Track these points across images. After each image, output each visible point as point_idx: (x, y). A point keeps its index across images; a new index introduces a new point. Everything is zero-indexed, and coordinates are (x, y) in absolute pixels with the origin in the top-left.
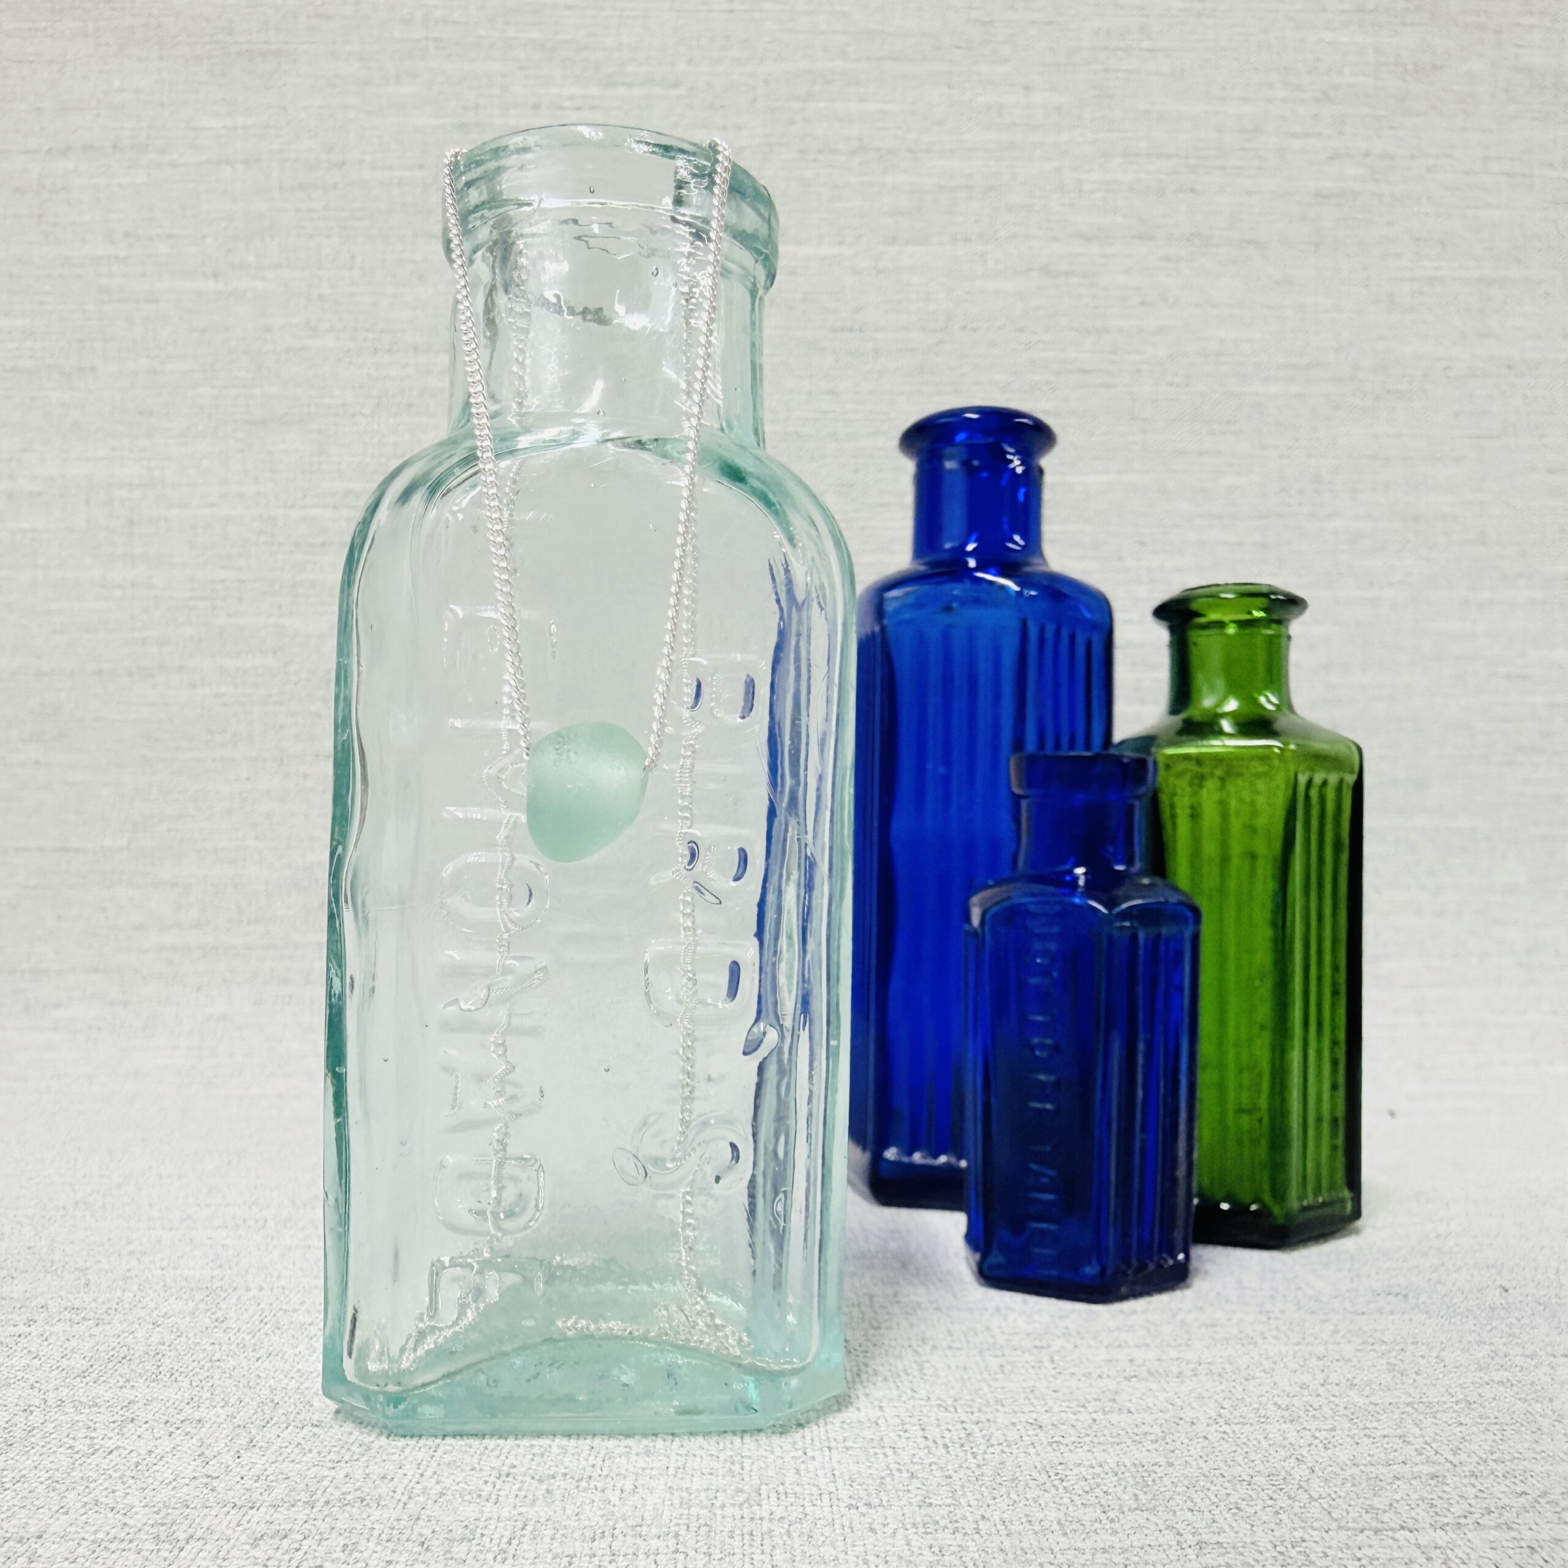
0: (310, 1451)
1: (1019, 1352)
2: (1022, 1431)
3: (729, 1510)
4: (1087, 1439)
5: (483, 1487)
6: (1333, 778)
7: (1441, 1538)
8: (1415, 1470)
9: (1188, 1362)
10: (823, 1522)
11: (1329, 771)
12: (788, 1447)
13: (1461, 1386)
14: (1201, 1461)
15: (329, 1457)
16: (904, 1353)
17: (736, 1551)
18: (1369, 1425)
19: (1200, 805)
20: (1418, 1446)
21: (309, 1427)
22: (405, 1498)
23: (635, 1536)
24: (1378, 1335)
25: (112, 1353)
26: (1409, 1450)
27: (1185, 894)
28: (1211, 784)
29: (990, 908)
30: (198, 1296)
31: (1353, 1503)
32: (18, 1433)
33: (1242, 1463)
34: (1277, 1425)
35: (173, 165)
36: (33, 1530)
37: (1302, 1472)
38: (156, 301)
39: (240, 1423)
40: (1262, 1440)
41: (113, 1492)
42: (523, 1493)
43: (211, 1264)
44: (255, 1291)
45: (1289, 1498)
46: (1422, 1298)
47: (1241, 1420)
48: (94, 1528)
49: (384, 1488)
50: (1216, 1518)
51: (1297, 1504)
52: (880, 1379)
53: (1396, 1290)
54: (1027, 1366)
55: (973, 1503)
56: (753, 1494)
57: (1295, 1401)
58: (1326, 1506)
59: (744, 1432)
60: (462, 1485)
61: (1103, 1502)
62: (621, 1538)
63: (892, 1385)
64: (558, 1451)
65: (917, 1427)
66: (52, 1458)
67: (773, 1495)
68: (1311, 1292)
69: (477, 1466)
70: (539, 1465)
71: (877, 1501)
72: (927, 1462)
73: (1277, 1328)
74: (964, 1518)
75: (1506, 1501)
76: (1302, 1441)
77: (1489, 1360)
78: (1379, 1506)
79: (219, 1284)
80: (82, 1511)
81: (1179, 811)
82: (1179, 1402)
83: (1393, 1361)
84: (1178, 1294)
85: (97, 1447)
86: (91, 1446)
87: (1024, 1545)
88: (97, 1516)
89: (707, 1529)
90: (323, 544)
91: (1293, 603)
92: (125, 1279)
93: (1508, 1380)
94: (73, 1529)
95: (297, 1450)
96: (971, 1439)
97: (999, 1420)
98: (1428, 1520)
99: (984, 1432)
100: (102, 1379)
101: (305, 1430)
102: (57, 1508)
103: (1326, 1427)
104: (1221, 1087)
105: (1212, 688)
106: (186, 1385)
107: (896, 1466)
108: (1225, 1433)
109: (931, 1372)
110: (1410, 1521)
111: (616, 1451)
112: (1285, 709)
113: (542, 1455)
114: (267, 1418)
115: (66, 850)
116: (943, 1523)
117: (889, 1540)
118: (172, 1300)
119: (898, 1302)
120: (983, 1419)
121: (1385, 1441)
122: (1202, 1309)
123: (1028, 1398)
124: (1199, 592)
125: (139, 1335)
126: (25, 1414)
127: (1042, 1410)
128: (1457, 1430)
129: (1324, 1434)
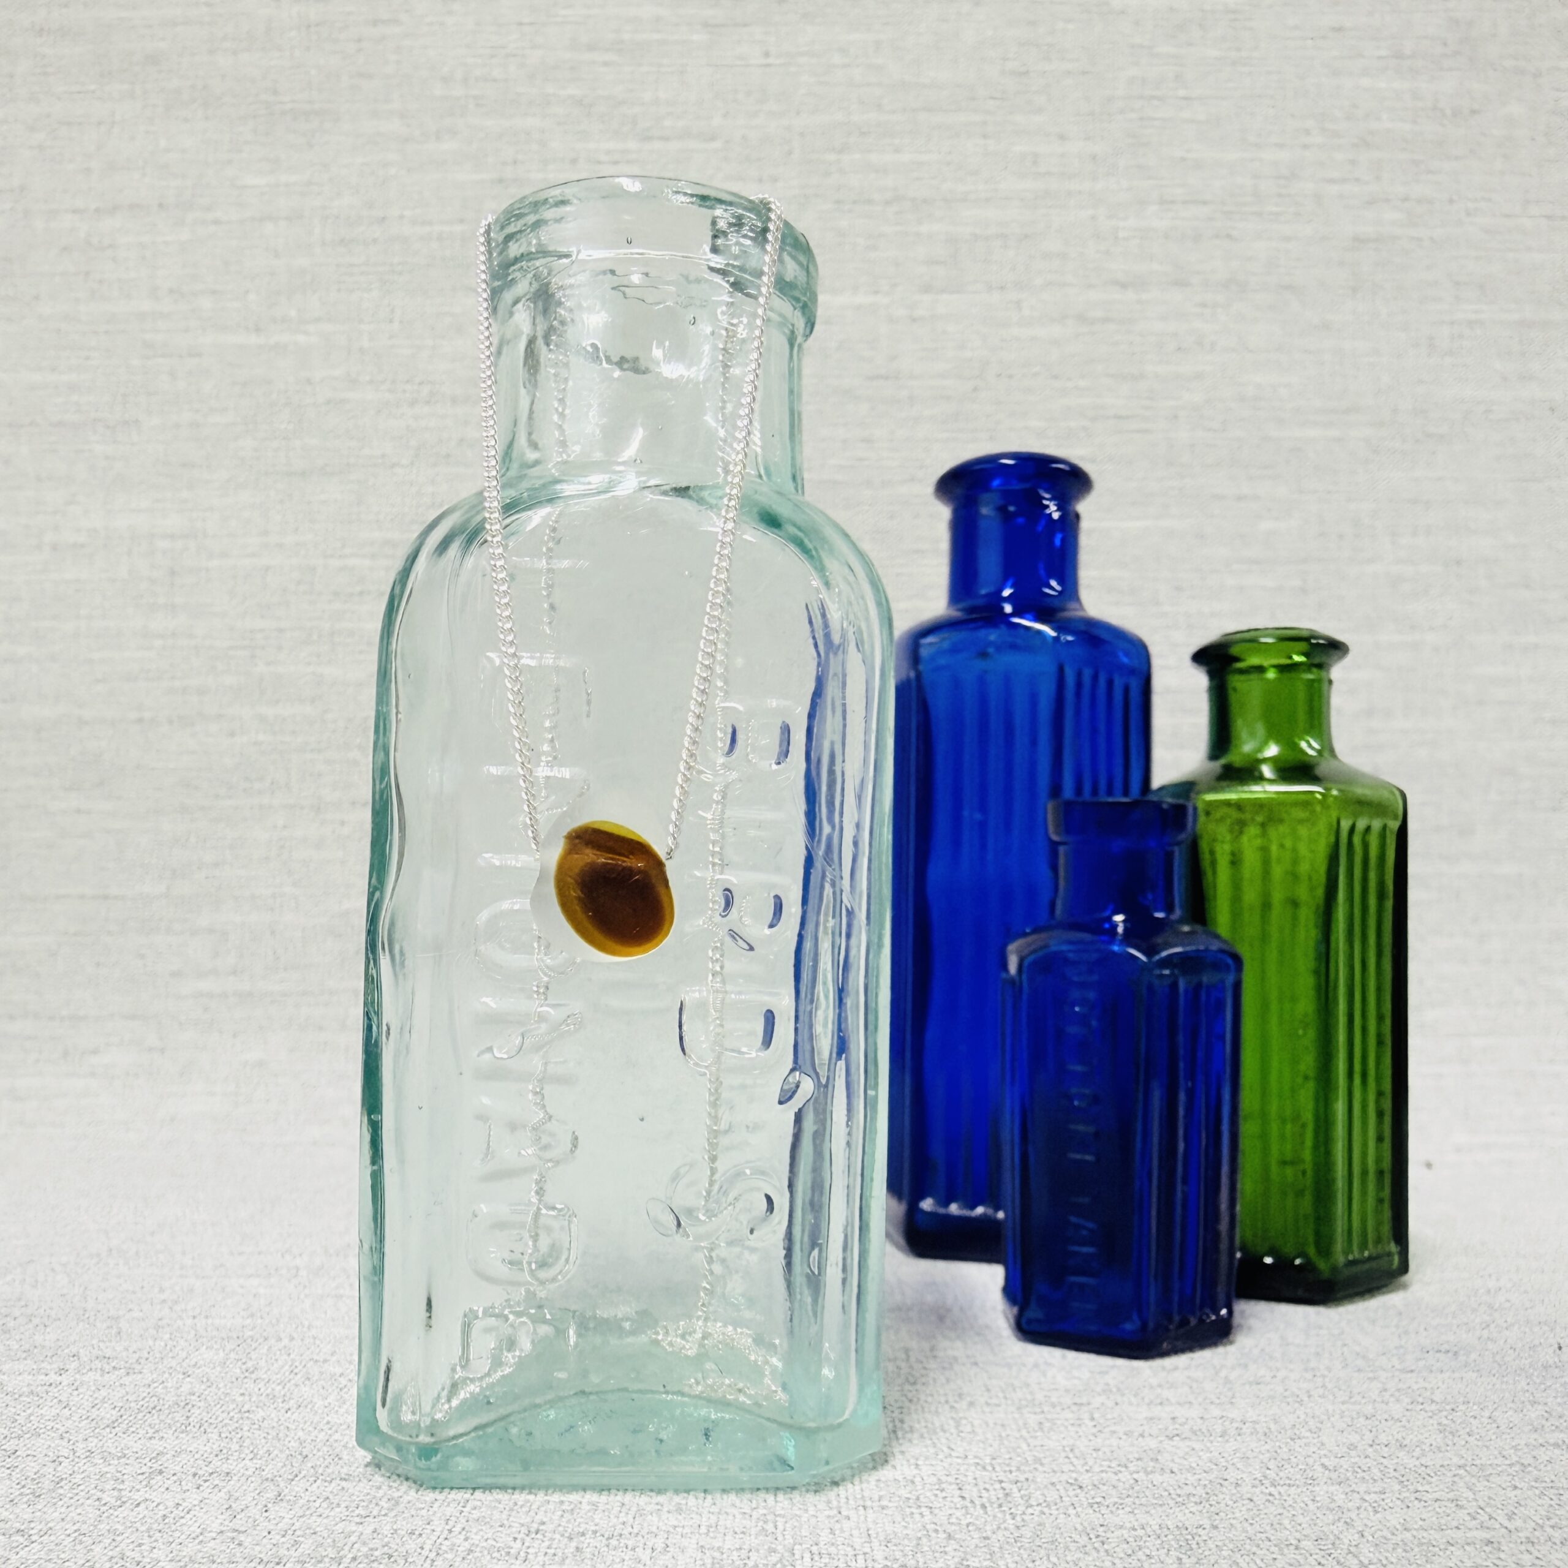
0: (338, 1505)
1: (1058, 1409)
2: (1062, 1492)
4: (1129, 1501)
5: (512, 1544)
6: (1377, 824)
8: (1468, 1535)
9: (1232, 1421)
11: (1371, 818)
12: (822, 1505)
13: (1515, 1448)
14: (1246, 1525)
15: (357, 1512)
16: (940, 1410)
18: (1420, 1488)
19: (1240, 851)
20: (1471, 1511)
21: (338, 1481)
22: (433, 1555)
24: (1428, 1394)
25: (141, 1403)
26: (1462, 1514)
27: (1225, 942)
28: (1252, 831)
29: (1028, 955)
30: (229, 1347)
32: (47, 1484)
33: (1289, 1527)
34: (1325, 1487)
37: (1352, 1536)
38: (199, 355)
39: (269, 1476)
40: (1310, 1503)
41: (140, 1545)
42: (552, 1551)
43: (242, 1313)
44: (286, 1341)
46: (1473, 1356)
47: (1288, 1482)
49: (412, 1545)
52: (916, 1435)
53: (1446, 1347)
54: (1066, 1424)
56: (786, 1554)
57: (1343, 1462)
59: (777, 1489)
60: (491, 1542)
63: (929, 1442)
64: (588, 1508)
65: (954, 1486)
66: (78, 1511)
67: (807, 1556)
68: (1358, 1349)
69: (505, 1522)
70: (569, 1521)
72: (964, 1522)
73: (1324, 1386)
76: (1350, 1505)
77: (1544, 1422)
79: (250, 1333)
81: (1219, 856)
82: (1223, 1462)
83: (1445, 1422)
84: (1220, 1350)
85: (124, 1499)
86: (119, 1498)
90: (361, 593)
91: (1335, 648)
92: (157, 1328)
95: (325, 1505)
96: (1009, 1499)
97: (1039, 1480)
99: (1022, 1492)
100: (132, 1429)
101: (333, 1484)
102: (83, 1562)
103: (1377, 1489)
104: (1264, 1136)
105: (1252, 734)
106: (215, 1436)
107: (933, 1526)
108: (1270, 1495)
109: (969, 1428)
111: (649, 1508)
112: (1326, 754)
113: (572, 1511)
114: (296, 1471)
115: (106, 897)
118: (203, 1349)
119: (935, 1357)
120: (1022, 1478)
121: (1437, 1505)
122: (1246, 1366)
123: (1067, 1457)
124: (1238, 636)
125: (169, 1385)
126: (53, 1465)
127: (1082, 1470)
128: (1512, 1494)
129: (1374, 1497)
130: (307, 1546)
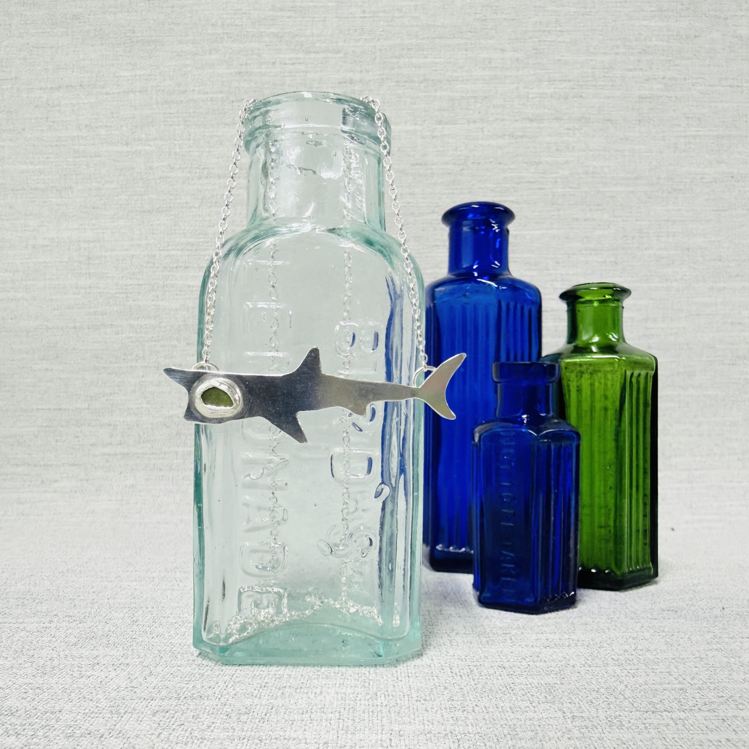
0: (177, 676)
1: (496, 636)
2: (496, 670)
3: (363, 702)
4: (525, 673)
6: (643, 373)
7: (682, 715)
8: (674, 686)
9: (573, 640)
10: (404, 707)
11: (641, 370)
12: (389, 676)
13: (699, 651)
14: (576, 683)
16: (443, 636)
17: (366, 719)
18: (654, 667)
19: (581, 385)
20: (676, 677)
22: (219, 696)
23: (321, 712)
24: (662, 628)
25: (87, 635)
26: (671, 678)
27: (573, 427)
28: (586, 376)
29: (483, 433)
30: (125, 611)
31: (643, 700)
32: (48, 669)
33: (595, 683)
34: (612, 667)
35: (107, 94)
36: (57, 708)
37: (622, 687)
38: (99, 156)
39: (146, 665)
40: (605, 674)
41: (91, 693)
42: (272, 694)
43: (130, 597)
44: (150, 609)
45: (615, 698)
46: (684, 612)
47: (596, 665)
48: (84, 708)
49: (210, 692)
50: (582, 706)
51: (618, 700)
52: (432, 647)
53: (672, 608)
54: (499, 642)
55: (472, 699)
56: (374, 696)
57: (621, 657)
58: (631, 701)
59: (376, 665)
61: (531, 699)
62: (315, 713)
63: (438, 650)
65: (448, 668)
66: (63, 680)
67: (383, 696)
68: (632, 610)
70: (279, 682)
71: (429, 698)
72: (452, 682)
73: (616, 625)
74: (468, 705)
75: (714, 700)
76: (623, 674)
77: (712, 640)
78: (654, 701)
79: (134, 605)
80: (78, 701)
81: (571, 388)
82: (568, 657)
83: (668, 640)
84: (571, 610)
86: (80, 674)
87: (494, 717)
88: (85, 703)
89: (352, 709)
91: (624, 292)
92: (92, 603)
93: (720, 648)
94: (74, 708)
95: (171, 676)
96: (473, 673)
97: (486, 665)
98: (677, 708)
99: (478, 670)
100: (84, 646)
101: (175, 668)
102: (67, 700)
103: (635, 668)
104: (592, 515)
105: (587, 332)
106: (121, 649)
107: (438, 684)
108: (588, 670)
109: (456, 644)
110: (669, 708)
111: (314, 677)
112: (621, 340)
113: (280, 678)
114: (158, 663)
116: (458, 708)
117: (433, 715)
118: (113, 612)
119: (441, 614)
120: (478, 665)
121: (661, 674)
122: (581, 617)
123: (499, 655)
124: (581, 287)
125: (99, 627)
126: (51, 661)
127: (506, 661)
128: (694, 670)
129: (633, 671)
130: (164, 693)
